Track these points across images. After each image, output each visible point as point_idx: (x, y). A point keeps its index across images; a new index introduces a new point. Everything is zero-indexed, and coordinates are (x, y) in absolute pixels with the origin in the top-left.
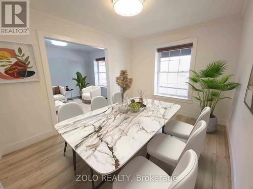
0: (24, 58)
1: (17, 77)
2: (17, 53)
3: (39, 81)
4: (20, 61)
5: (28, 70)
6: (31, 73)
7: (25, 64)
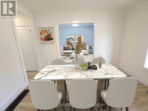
0: (50, 33)
1: (47, 40)
2: (48, 31)
3: (54, 42)
4: (48, 34)
5: (51, 37)
6: (52, 39)
7: (50, 35)
